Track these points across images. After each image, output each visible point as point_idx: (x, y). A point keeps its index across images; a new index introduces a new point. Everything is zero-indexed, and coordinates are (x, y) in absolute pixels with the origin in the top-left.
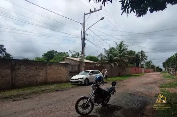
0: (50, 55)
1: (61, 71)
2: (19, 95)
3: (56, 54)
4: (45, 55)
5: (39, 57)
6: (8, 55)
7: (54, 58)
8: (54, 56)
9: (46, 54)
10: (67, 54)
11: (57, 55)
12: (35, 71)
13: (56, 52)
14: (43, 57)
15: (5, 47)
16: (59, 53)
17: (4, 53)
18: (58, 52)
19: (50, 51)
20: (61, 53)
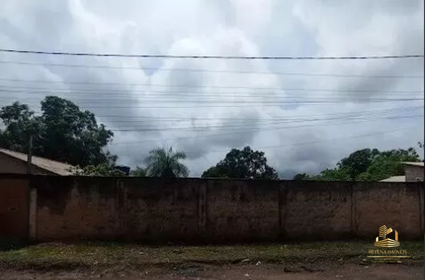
0: (359, 162)
1: (399, 205)
2: (295, 260)
3: (375, 157)
4: (346, 162)
5: (329, 169)
6: (269, 170)
7: (368, 169)
8: (369, 163)
9: (348, 159)
10: (410, 154)
11: (377, 159)
12: (326, 205)
13: (376, 151)
14: (340, 167)
15: (265, 156)
16: (384, 153)
17: (264, 167)
18: (381, 150)
19: (359, 152)
20: (389, 154)
